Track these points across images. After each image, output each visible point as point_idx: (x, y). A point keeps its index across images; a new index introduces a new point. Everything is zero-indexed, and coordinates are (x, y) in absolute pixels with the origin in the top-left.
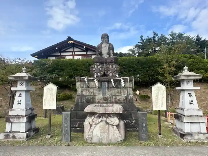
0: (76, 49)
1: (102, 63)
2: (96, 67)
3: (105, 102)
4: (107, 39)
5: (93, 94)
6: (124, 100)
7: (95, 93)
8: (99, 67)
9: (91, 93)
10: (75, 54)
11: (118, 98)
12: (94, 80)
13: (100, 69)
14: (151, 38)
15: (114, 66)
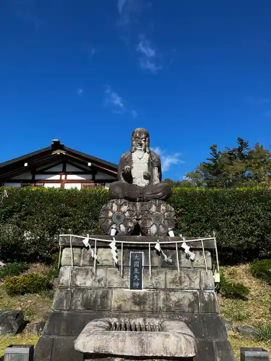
0: (69, 168)
1: (131, 200)
2: (115, 208)
3: (137, 308)
4: (145, 141)
5: (105, 285)
6: (191, 305)
7: (109, 283)
8: (124, 208)
9: (99, 281)
10: (66, 178)
11: (174, 297)
12: (110, 245)
13: (127, 214)
14: (234, 151)
15: (163, 207)
